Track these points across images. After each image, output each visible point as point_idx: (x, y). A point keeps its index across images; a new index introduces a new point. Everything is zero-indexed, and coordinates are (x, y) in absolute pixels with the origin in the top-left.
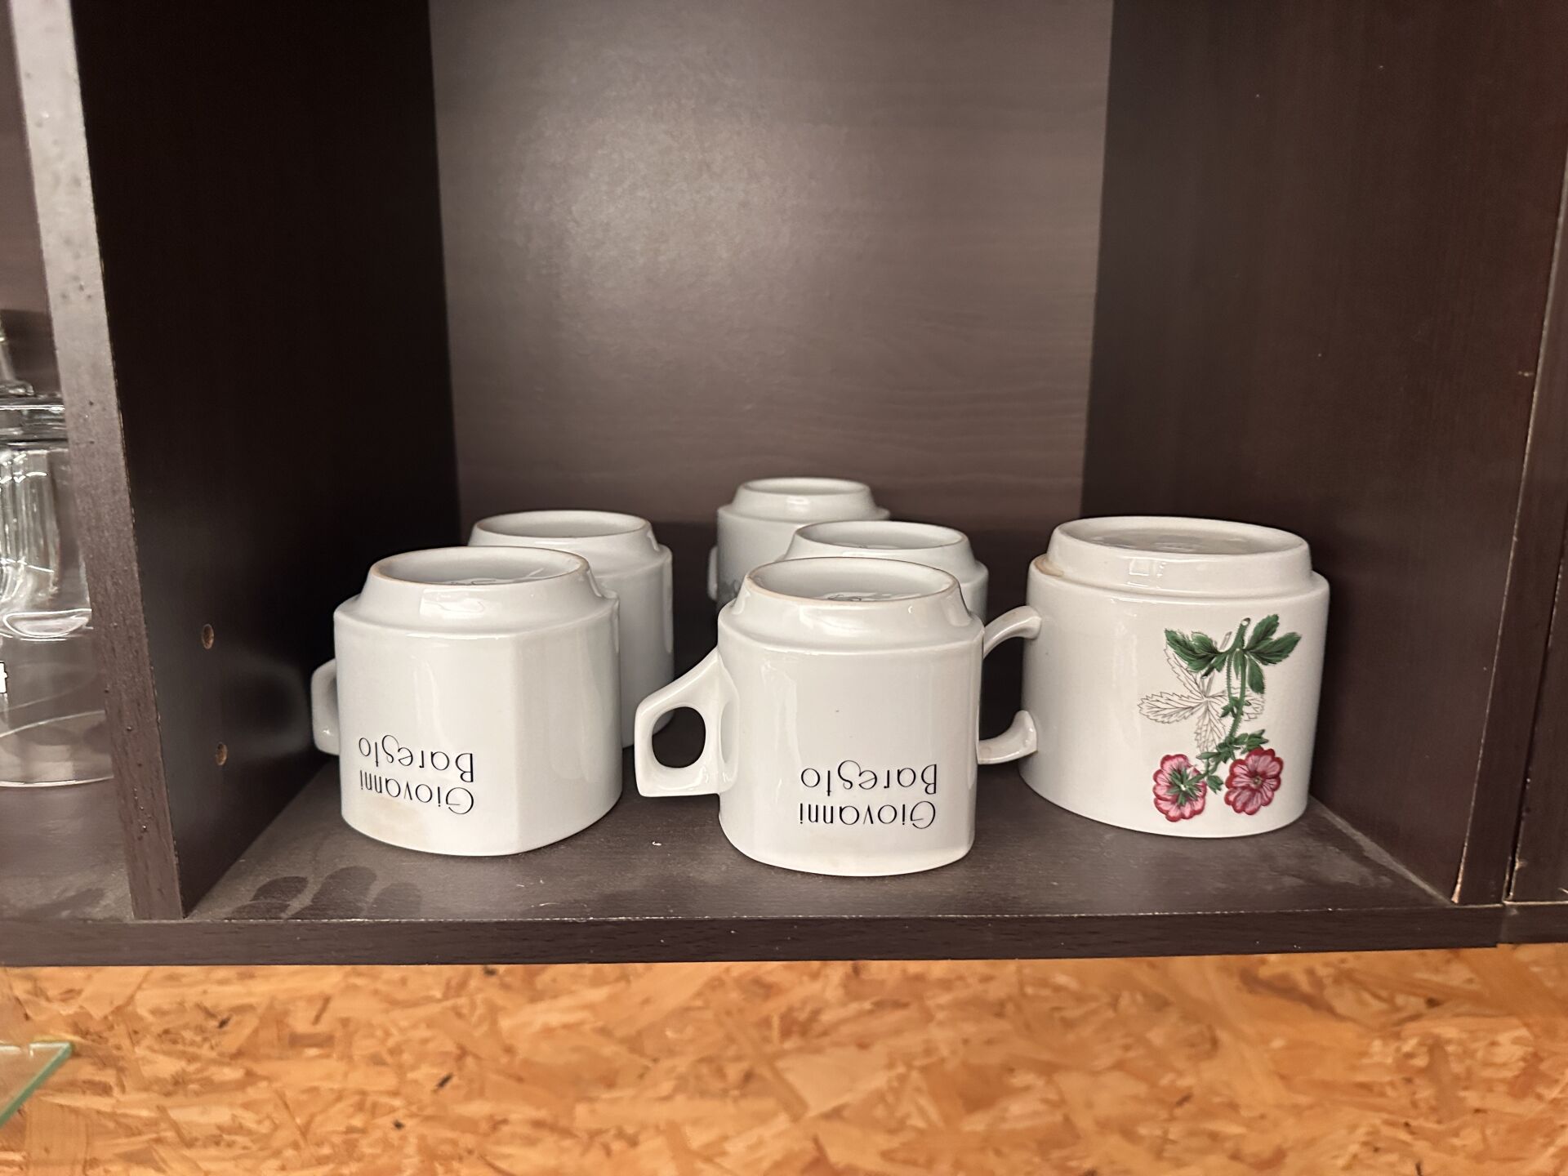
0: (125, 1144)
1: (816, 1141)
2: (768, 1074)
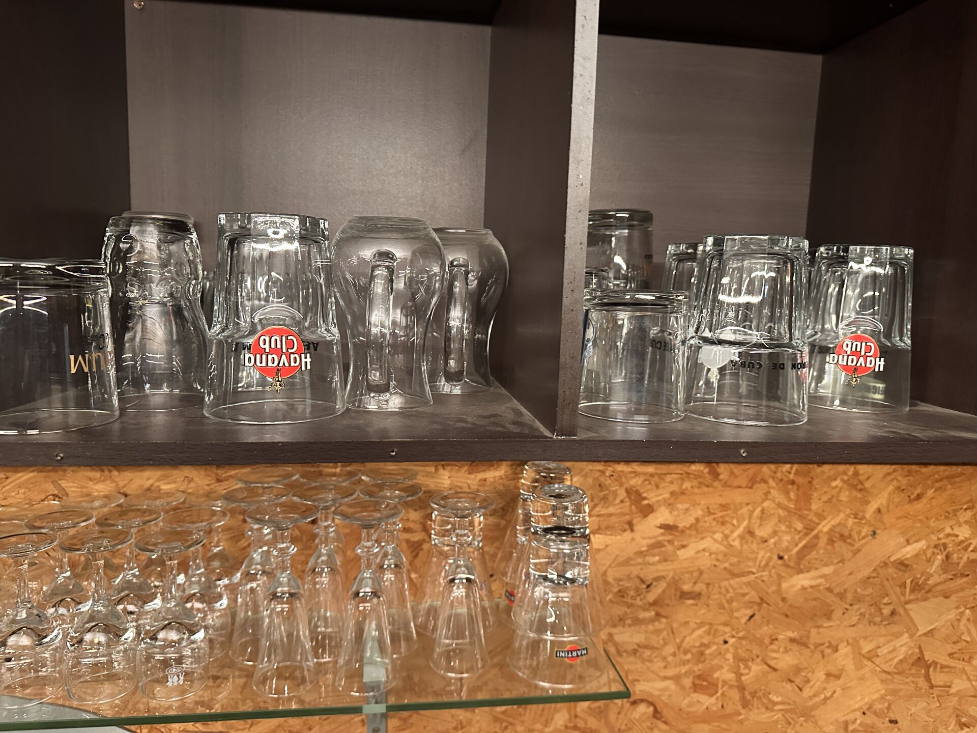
1: (920, 648)
2: (902, 612)
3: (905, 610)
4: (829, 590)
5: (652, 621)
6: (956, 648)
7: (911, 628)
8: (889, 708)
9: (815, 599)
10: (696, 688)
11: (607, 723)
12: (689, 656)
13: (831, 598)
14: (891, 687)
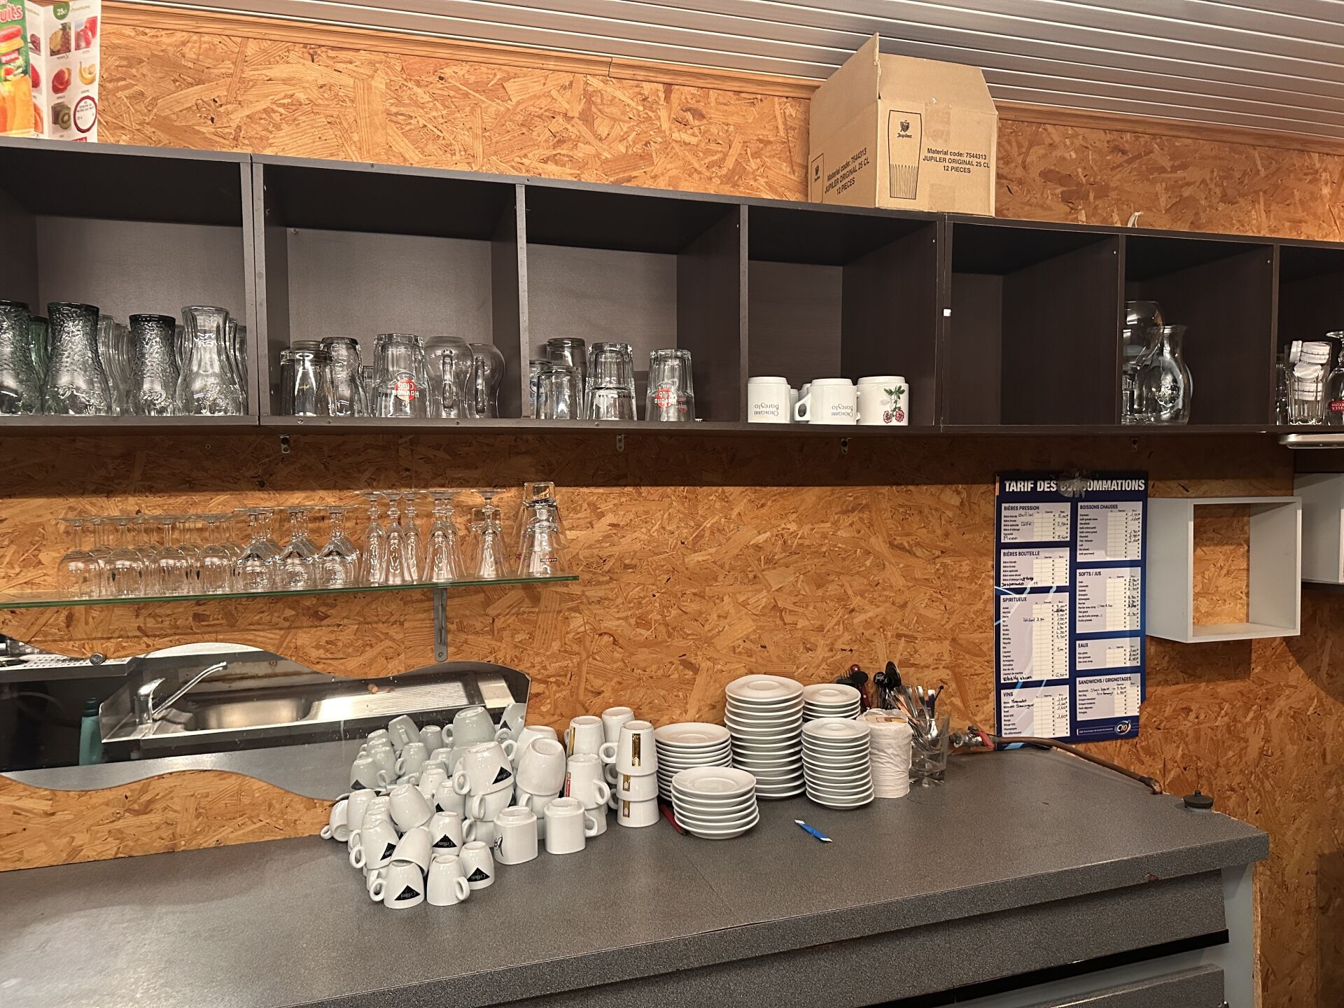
0: (571, 604)
1: (774, 599)
2: (761, 577)
3: (763, 575)
4: (714, 562)
5: (607, 583)
6: (797, 599)
7: (768, 587)
8: (760, 637)
9: (706, 569)
10: (638, 625)
11: (585, 648)
12: (632, 605)
13: (716, 568)
14: (759, 624)
